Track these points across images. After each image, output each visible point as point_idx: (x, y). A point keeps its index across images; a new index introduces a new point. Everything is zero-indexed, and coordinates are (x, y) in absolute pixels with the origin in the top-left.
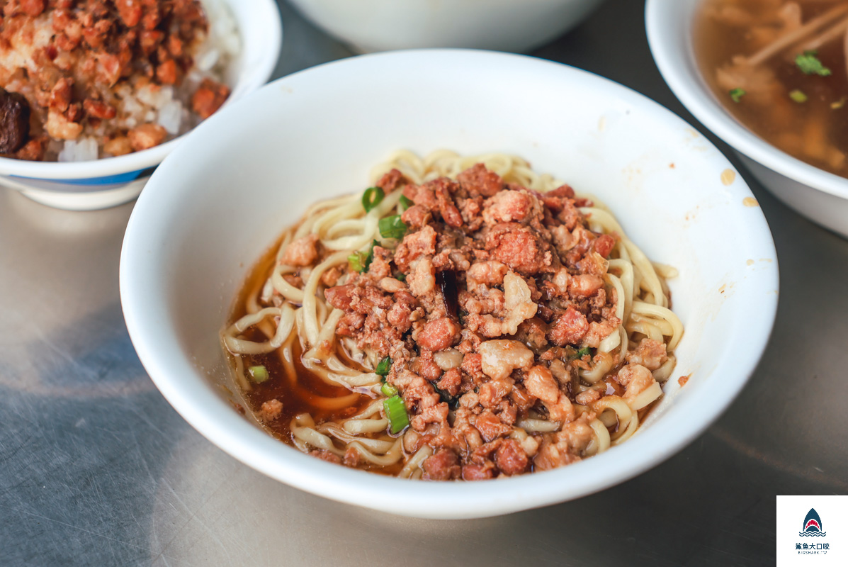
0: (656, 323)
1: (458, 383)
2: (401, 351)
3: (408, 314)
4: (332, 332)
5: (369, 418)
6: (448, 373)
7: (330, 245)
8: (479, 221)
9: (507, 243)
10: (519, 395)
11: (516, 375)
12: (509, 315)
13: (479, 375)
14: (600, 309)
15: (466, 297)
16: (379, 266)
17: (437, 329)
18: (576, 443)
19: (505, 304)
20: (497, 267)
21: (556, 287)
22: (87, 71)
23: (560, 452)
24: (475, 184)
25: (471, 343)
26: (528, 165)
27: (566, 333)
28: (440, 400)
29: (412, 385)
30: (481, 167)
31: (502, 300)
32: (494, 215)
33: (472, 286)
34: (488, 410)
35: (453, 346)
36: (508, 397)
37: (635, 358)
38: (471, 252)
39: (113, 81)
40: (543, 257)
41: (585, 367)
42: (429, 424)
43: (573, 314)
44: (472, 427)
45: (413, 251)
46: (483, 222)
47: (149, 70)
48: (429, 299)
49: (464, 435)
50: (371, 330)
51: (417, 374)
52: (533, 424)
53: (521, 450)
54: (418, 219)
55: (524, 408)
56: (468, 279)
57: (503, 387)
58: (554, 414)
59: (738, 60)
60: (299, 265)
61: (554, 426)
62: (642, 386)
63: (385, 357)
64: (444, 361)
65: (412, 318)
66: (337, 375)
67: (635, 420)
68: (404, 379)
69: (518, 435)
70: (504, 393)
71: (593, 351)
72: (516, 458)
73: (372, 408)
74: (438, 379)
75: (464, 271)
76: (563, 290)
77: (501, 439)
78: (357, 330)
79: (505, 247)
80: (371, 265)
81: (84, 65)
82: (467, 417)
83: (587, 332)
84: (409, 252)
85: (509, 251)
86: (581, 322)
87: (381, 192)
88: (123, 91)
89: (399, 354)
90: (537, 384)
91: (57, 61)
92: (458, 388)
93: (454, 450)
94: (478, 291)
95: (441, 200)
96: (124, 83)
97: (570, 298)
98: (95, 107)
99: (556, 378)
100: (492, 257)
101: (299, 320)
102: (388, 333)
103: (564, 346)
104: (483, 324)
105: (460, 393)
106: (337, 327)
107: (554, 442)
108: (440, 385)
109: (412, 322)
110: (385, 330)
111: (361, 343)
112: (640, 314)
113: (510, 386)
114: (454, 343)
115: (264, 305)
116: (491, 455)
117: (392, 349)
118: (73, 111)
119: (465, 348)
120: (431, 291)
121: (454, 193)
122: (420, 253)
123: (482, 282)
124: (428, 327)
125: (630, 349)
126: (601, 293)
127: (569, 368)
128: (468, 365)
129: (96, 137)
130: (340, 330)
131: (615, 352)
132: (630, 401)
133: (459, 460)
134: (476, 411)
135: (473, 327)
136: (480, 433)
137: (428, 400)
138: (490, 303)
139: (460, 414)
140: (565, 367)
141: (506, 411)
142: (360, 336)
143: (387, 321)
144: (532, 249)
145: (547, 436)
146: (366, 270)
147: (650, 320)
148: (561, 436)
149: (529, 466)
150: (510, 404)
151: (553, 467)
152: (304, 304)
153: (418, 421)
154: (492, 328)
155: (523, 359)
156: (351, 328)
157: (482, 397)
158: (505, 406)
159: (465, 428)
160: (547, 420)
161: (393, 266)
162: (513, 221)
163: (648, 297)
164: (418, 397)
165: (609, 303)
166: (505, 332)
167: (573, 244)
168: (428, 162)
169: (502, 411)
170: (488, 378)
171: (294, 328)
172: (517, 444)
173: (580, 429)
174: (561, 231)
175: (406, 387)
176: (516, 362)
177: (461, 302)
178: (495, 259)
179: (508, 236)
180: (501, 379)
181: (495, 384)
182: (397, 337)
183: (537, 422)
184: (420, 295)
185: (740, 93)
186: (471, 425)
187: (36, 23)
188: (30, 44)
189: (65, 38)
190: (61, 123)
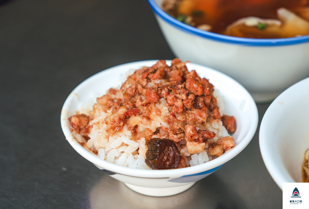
47: (212, 115)
91: (178, 118)
118: (201, 137)
187: (157, 105)
188: (160, 115)
189: (177, 107)
190: (196, 145)
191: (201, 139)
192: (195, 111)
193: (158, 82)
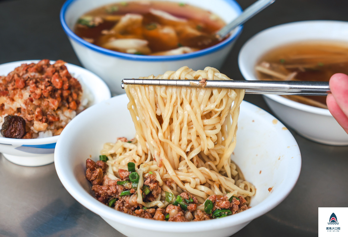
22: (46, 105)
39: (56, 108)
47: (67, 105)
81: (44, 104)
88: (59, 112)
91: (34, 103)
96: (59, 109)
98: (52, 117)
118: (45, 119)
129: (51, 130)
187: (22, 91)
188: (22, 98)
189: (36, 94)
190: (40, 124)
191: (44, 120)
192: (50, 100)
193: (32, 74)
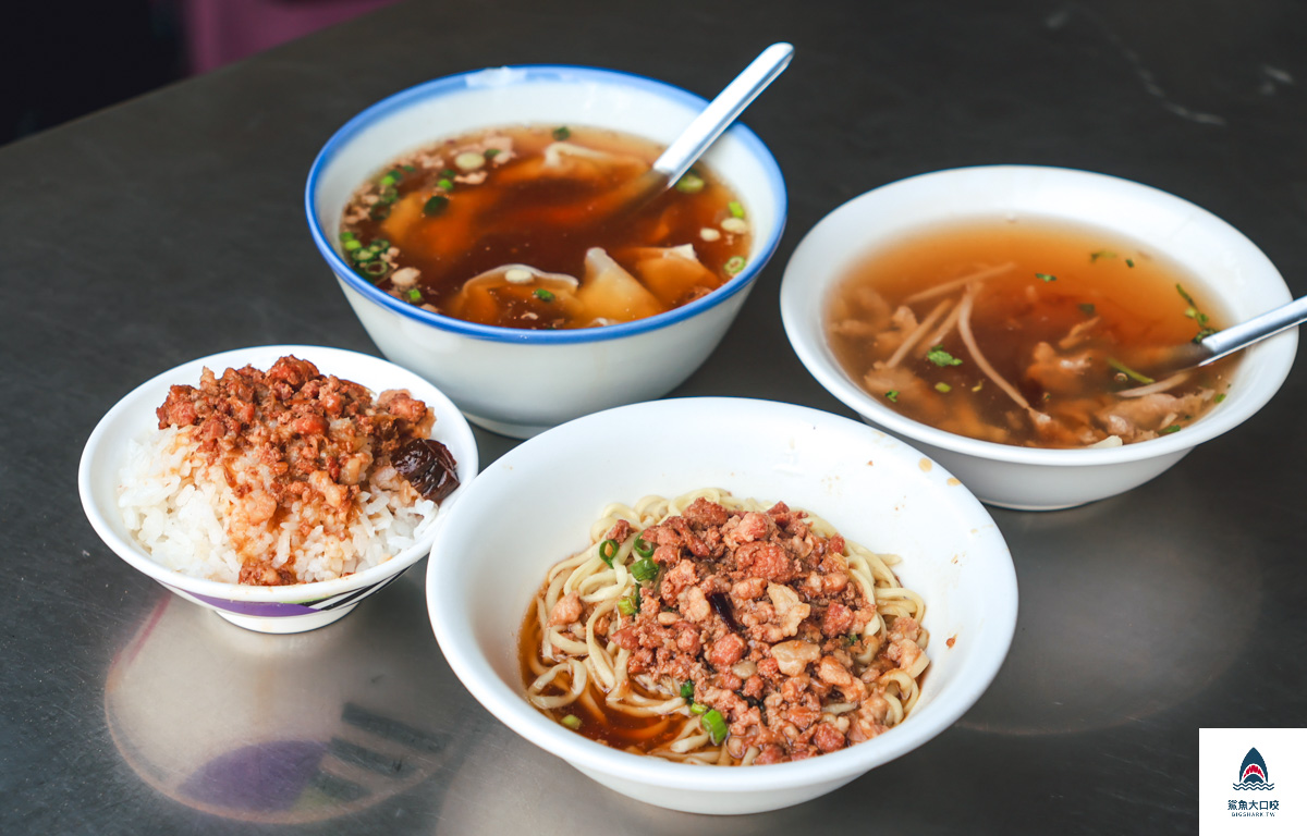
0: (899, 603)
1: (761, 687)
2: (700, 671)
3: (698, 638)
4: (625, 672)
5: (689, 736)
6: (750, 680)
7: (590, 599)
8: (722, 547)
9: (761, 559)
10: (816, 684)
11: (811, 669)
12: (784, 619)
13: (777, 676)
14: (853, 600)
15: (739, 613)
16: (649, 605)
17: (725, 646)
18: (878, 715)
19: (777, 612)
20: (757, 582)
21: (811, 589)
23: (870, 724)
24: (705, 516)
25: (760, 650)
26: (729, 494)
27: (836, 626)
28: (750, 706)
29: (722, 698)
30: (702, 501)
31: (773, 609)
32: (736, 539)
33: (739, 603)
34: (795, 704)
35: (743, 657)
36: (809, 689)
37: (896, 636)
38: (725, 575)
40: (794, 566)
41: (860, 651)
42: (748, 728)
43: (837, 607)
44: (787, 721)
45: (679, 584)
46: (726, 547)
48: (708, 623)
49: (781, 730)
50: (664, 660)
51: (721, 688)
52: (836, 708)
53: (837, 730)
54: (672, 556)
55: (824, 695)
56: (733, 599)
57: (802, 682)
58: (849, 696)
59: (877, 365)
60: (568, 623)
61: (854, 706)
62: (913, 657)
63: (686, 681)
64: (742, 671)
65: (702, 640)
66: (643, 707)
67: (915, 686)
68: (711, 695)
69: (829, 718)
70: (805, 686)
71: (859, 636)
72: (835, 738)
73: (689, 727)
74: (742, 688)
75: (727, 593)
76: (819, 590)
77: (816, 725)
78: (649, 665)
79: (760, 563)
80: (642, 605)
82: (778, 714)
83: (853, 620)
84: (674, 587)
85: (765, 566)
86: (846, 613)
87: (615, 543)
89: (698, 675)
90: (830, 673)
92: (762, 691)
93: (777, 744)
94: (746, 607)
95: (686, 536)
97: (826, 597)
99: (843, 665)
100: (749, 575)
101: (589, 668)
102: (684, 659)
103: (837, 637)
104: (766, 632)
105: (764, 696)
106: (628, 667)
107: (861, 717)
108: (745, 692)
109: (702, 645)
110: (679, 658)
111: (656, 676)
112: (884, 599)
113: (806, 679)
114: (744, 653)
115: (550, 664)
116: (811, 741)
117: (692, 672)
119: (755, 656)
120: (709, 615)
121: (693, 527)
122: (685, 585)
123: (747, 599)
124: (717, 646)
125: (888, 629)
126: (850, 586)
127: (849, 654)
128: (765, 669)
130: (632, 669)
131: (878, 634)
132: (908, 671)
133: (784, 751)
134: (784, 707)
135: (758, 636)
136: (794, 724)
137: (740, 707)
138: (764, 614)
139: (771, 713)
140: (846, 653)
141: (811, 701)
142: (652, 669)
143: (679, 649)
144: (784, 559)
145: (853, 714)
146: (639, 610)
147: (894, 602)
148: (863, 711)
149: (846, 742)
150: (812, 695)
151: (868, 738)
152: (590, 654)
153: (737, 727)
154: (774, 634)
155: (813, 653)
156: (643, 665)
157: (786, 694)
158: (808, 696)
159: (781, 723)
160: (843, 702)
161: (662, 601)
162: (756, 540)
163: (883, 584)
164: (732, 706)
165: (859, 594)
166: (786, 634)
167: (809, 551)
168: (640, 510)
169: (806, 702)
170: (787, 676)
171: (588, 677)
172: (831, 725)
173: (878, 703)
174: (796, 541)
175: (716, 701)
176: (809, 657)
177: (737, 619)
178: (752, 576)
179: (759, 553)
180: (799, 675)
181: (795, 680)
182: (693, 661)
183: (837, 706)
184: (698, 620)
185: (894, 394)
186: (785, 720)
